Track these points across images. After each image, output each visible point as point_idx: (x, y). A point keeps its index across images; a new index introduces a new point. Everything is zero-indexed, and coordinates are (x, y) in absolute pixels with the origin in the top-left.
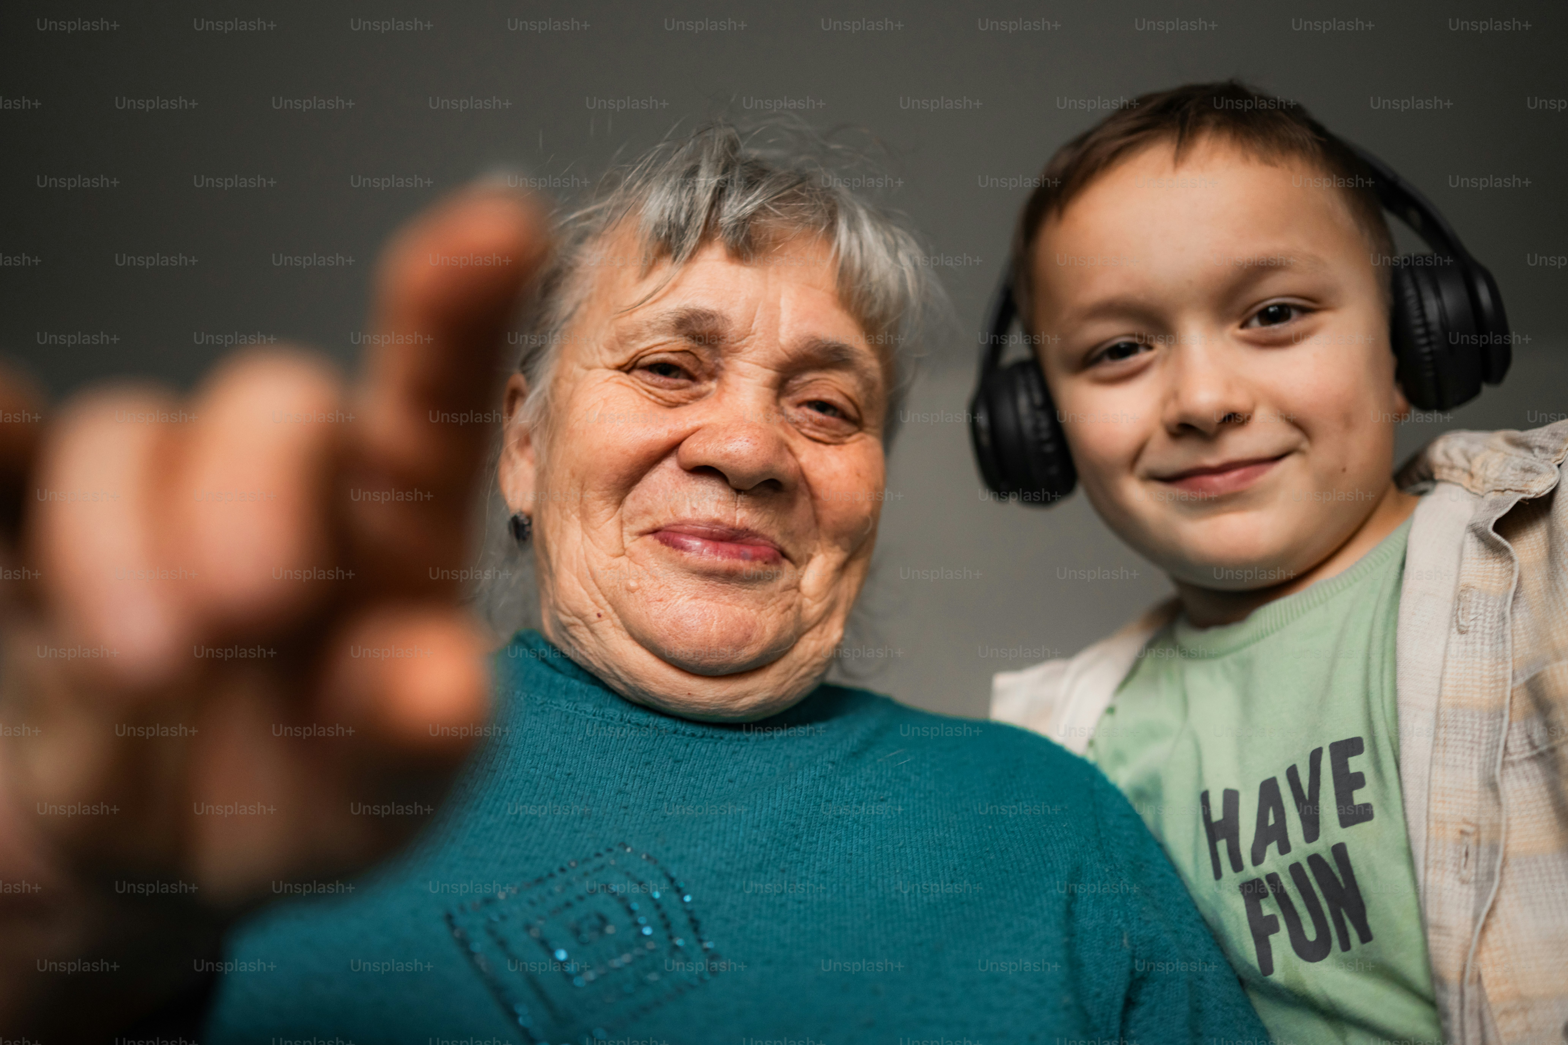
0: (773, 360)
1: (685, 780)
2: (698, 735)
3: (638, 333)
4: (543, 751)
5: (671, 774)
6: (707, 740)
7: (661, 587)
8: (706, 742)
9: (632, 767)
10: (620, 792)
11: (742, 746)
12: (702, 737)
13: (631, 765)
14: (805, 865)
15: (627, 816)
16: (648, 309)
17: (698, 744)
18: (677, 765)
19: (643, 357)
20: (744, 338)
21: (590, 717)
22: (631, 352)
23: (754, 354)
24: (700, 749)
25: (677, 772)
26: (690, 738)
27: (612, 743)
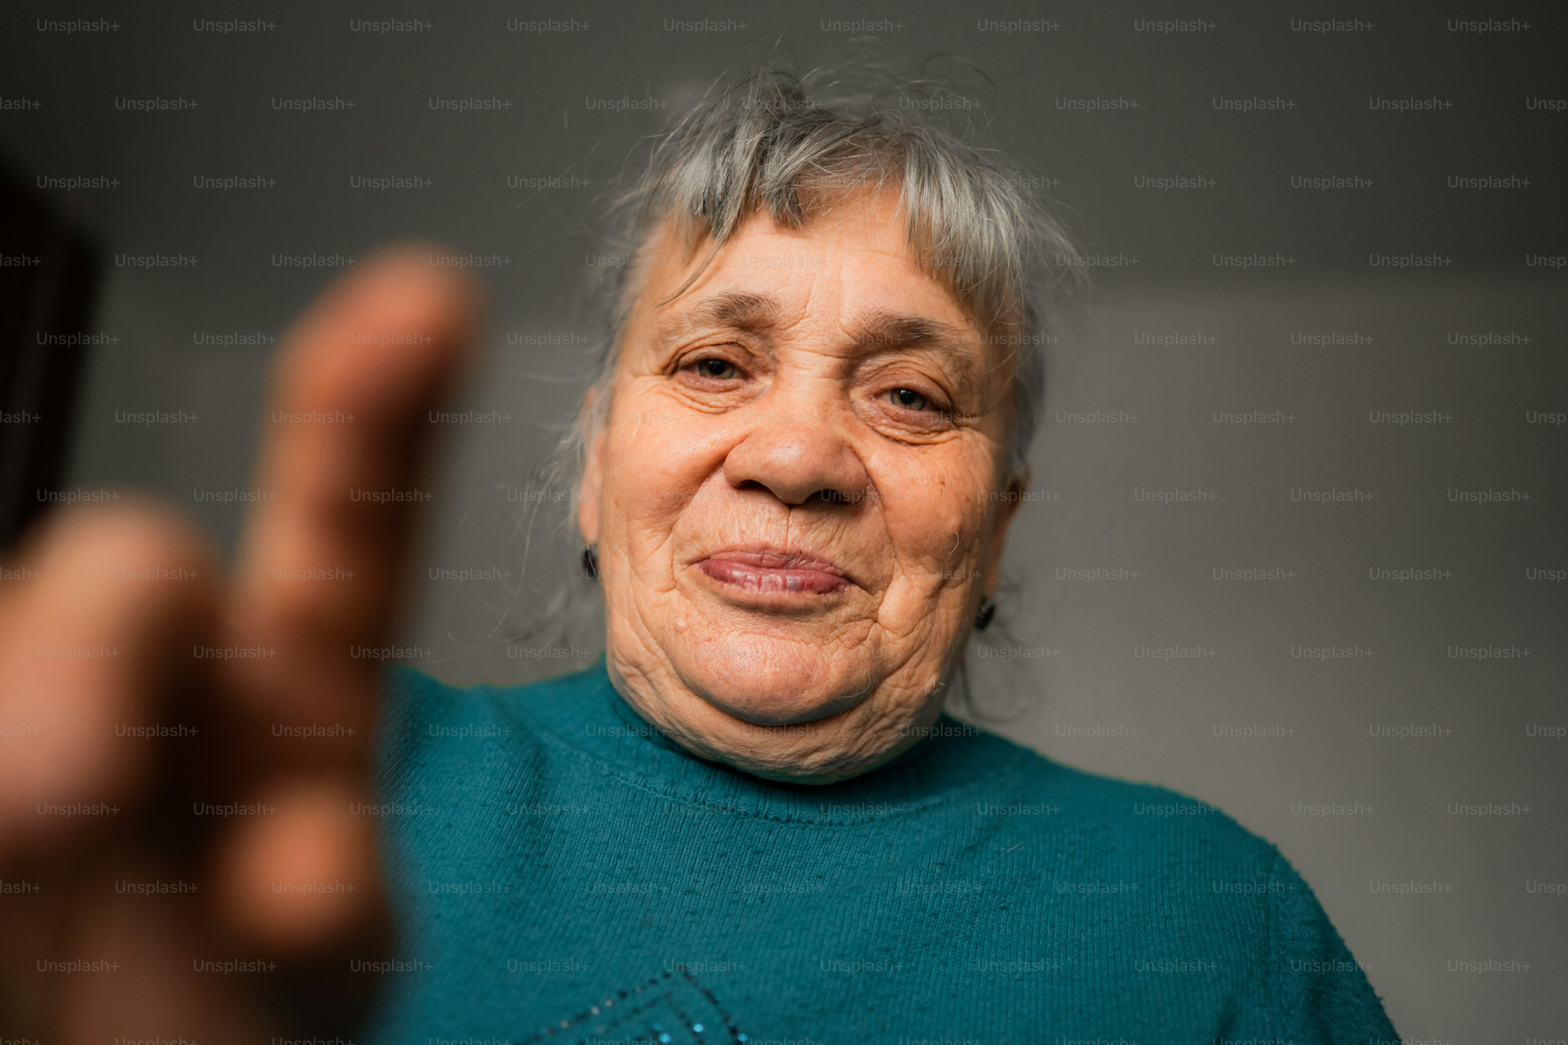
0: (834, 345)
1: (766, 876)
2: (783, 819)
3: (679, 328)
4: (603, 840)
5: (750, 868)
6: (793, 825)
7: (709, 623)
8: (793, 828)
9: (704, 860)
10: (689, 891)
11: (834, 832)
12: (789, 820)
13: (704, 857)
14: (899, 999)
15: (693, 925)
16: (689, 298)
17: (783, 829)
18: (756, 857)
19: (684, 354)
20: (797, 323)
21: (660, 796)
22: (671, 350)
23: (810, 340)
24: (785, 836)
25: (756, 865)
26: (773, 822)
27: (683, 829)
